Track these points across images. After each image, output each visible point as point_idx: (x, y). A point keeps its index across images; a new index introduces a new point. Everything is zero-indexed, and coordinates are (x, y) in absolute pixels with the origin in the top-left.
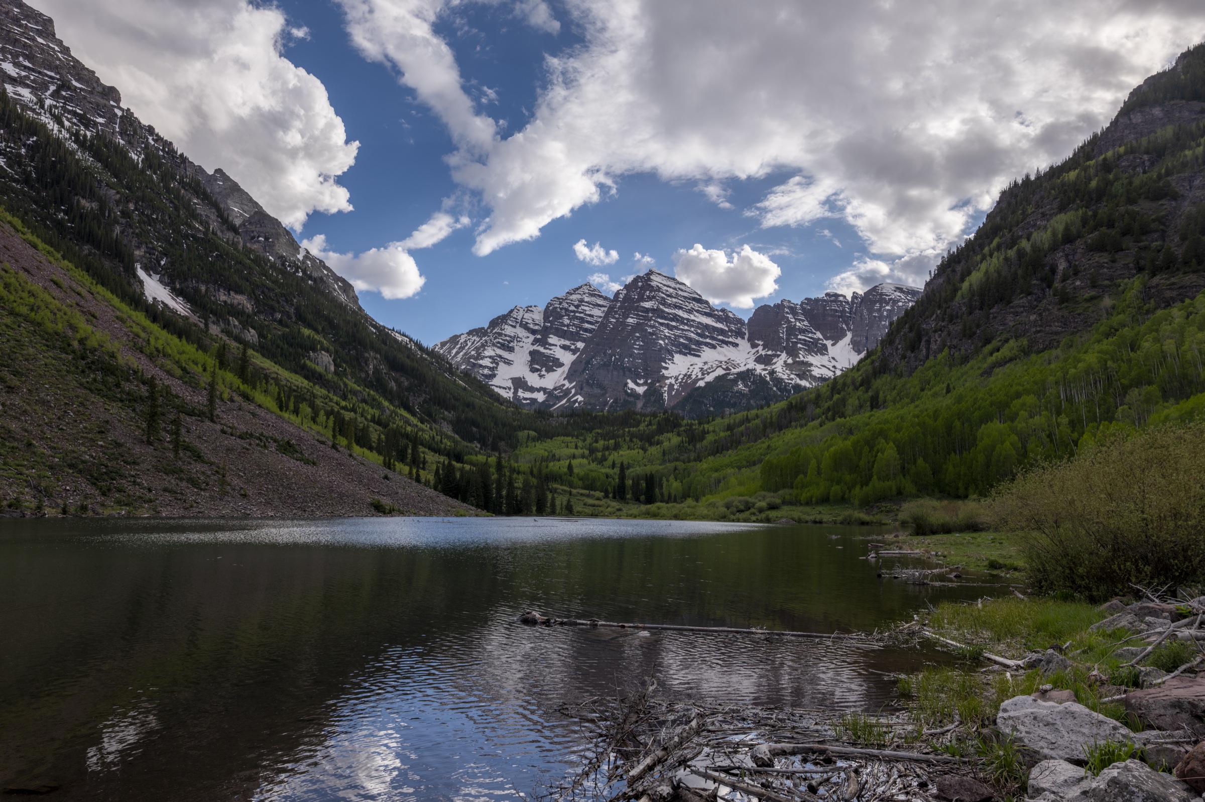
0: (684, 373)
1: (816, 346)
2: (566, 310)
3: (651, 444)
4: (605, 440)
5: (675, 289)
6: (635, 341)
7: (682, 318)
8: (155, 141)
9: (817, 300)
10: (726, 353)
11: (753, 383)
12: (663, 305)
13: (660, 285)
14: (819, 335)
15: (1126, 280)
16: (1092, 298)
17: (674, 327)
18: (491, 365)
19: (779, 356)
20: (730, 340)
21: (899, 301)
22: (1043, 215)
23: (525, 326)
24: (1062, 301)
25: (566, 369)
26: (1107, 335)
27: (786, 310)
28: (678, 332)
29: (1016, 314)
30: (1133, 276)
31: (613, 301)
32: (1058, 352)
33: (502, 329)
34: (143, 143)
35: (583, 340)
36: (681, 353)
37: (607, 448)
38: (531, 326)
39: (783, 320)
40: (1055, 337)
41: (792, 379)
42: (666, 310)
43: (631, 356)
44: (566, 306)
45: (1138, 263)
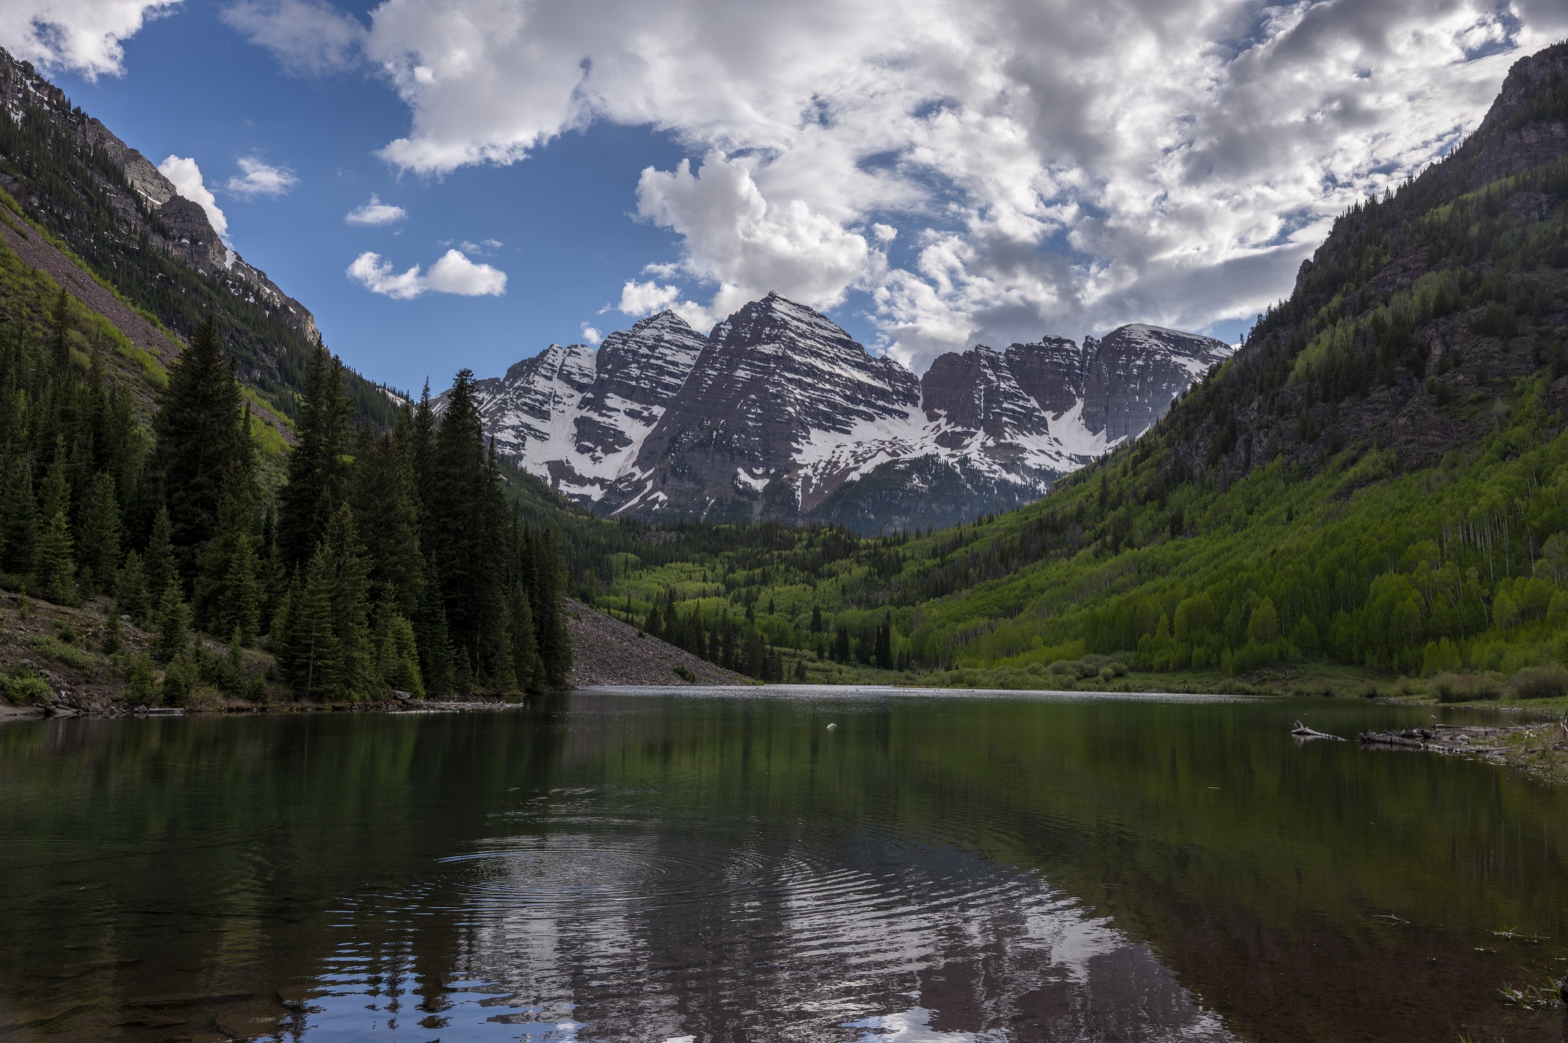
0: (826, 458)
1: (1030, 420)
2: (635, 353)
3: (819, 576)
4: (744, 568)
5: (809, 324)
6: (750, 407)
7: (822, 371)
8: (37, 87)
9: (1030, 348)
10: (891, 428)
11: (935, 476)
12: (793, 349)
13: (787, 318)
14: (1034, 403)
15: (1523, 378)
16: (1480, 400)
17: (809, 385)
18: (516, 441)
19: (973, 435)
20: (896, 407)
21: (1155, 352)
22: (1406, 269)
23: (567, 378)
24: (1440, 403)
25: (635, 448)
26: (1504, 456)
27: (983, 362)
28: (815, 394)
29: (1375, 412)
30: (1532, 372)
31: (709, 341)
32: (1439, 471)
33: (528, 382)
34: (20, 91)
35: (663, 403)
36: (819, 426)
37: (750, 582)
38: (577, 378)
39: (978, 377)
40: (1431, 450)
41: (994, 472)
42: (797, 358)
43: (743, 431)
44: (634, 346)
45: (1537, 354)
